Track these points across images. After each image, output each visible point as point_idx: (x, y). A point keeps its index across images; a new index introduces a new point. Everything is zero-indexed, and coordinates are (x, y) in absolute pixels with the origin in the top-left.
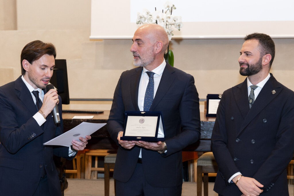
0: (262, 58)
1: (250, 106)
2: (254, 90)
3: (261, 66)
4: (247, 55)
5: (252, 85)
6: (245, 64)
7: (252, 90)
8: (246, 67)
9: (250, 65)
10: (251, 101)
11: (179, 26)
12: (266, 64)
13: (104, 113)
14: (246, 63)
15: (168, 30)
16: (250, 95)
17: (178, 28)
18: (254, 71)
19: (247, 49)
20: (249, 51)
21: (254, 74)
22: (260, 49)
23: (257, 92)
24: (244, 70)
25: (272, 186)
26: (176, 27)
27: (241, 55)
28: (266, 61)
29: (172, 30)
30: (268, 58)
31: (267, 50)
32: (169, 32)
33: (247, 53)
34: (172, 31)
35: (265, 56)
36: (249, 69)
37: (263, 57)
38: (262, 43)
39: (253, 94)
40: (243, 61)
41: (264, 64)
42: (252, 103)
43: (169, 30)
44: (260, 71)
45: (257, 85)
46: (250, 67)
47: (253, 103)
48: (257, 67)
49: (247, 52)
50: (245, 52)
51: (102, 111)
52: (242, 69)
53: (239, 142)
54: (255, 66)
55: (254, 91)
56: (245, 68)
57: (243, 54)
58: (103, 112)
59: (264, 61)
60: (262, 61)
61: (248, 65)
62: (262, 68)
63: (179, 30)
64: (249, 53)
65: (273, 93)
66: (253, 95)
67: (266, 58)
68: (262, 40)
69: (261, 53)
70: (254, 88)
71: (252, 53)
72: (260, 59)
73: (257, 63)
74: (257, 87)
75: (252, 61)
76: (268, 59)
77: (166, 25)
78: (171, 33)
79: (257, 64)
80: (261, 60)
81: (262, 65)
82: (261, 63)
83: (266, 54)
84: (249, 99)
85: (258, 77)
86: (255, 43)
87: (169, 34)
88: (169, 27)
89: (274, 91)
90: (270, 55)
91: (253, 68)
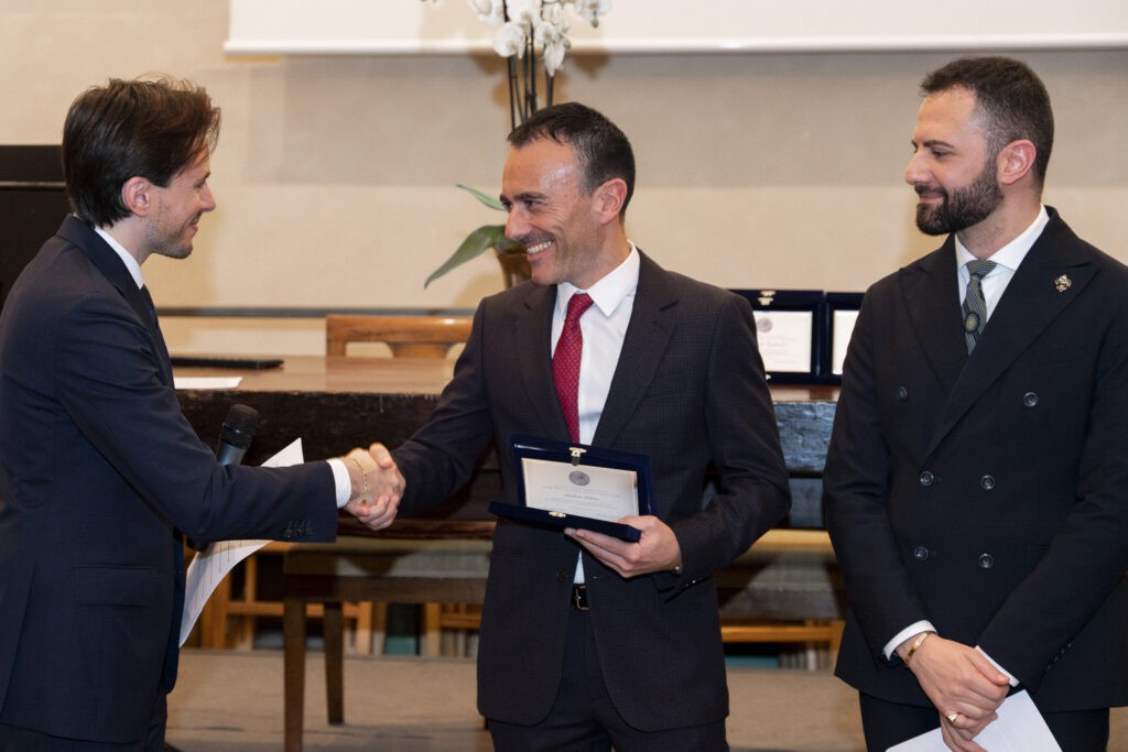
1: (971, 341)
2: (982, 277)
3: (996, 188)
4: (938, 155)
5: (972, 258)
6: (935, 190)
7: (975, 278)
8: (937, 202)
9: (951, 194)
10: (971, 323)
11: (592, 11)
13: (284, 366)
14: (935, 185)
15: (547, 24)
16: (966, 301)
17: (592, 18)
18: (970, 213)
19: (933, 130)
20: (943, 139)
21: (974, 223)
22: (981, 126)
23: (994, 289)
24: (931, 212)
26: (580, 13)
28: (1016, 166)
29: (567, 25)
30: (1021, 154)
31: (1015, 124)
32: (554, 35)
33: (937, 147)
34: (565, 31)
35: (1009, 149)
36: (950, 209)
37: (1001, 154)
38: (989, 102)
39: (978, 294)
40: (924, 178)
41: (1010, 182)
42: (975, 330)
43: (552, 27)
44: (994, 208)
45: (993, 258)
46: (950, 202)
47: (980, 330)
48: (980, 197)
49: (935, 142)
50: (927, 144)
51: (277, 358)
52: (922, 209)
53: (934, 483)
54: (971, 192)
56: (936, 208)
57: (923, 151)
58: (281, 362)
59: (1007, 170)
60: (996, 169)
61: (943, 193)
62: (1002, 198)
63: (595, 25)
64: (941, 147)
66: (979, 299)
68: (988, 87)
69: (990, 141)
70: (981, 269)
71: (952, 147)
72: (989, 162)
73: (979, 182)
74: (993, 265)
75: (958, 176)
76: (1024, 159)
77: (543, 3)
78: (561, 37)
79: (977, 183)
80: (992, 166)
81: (1000, 186)
82: (995, 177)
83: (1013, 139)
84: (964, 315)
85: (993, 230)
86: (962, 102)
87: (554, 42)
88: (552, 13)
89: (1064, 277)
90: (1027, 141)
91: (962, 203)
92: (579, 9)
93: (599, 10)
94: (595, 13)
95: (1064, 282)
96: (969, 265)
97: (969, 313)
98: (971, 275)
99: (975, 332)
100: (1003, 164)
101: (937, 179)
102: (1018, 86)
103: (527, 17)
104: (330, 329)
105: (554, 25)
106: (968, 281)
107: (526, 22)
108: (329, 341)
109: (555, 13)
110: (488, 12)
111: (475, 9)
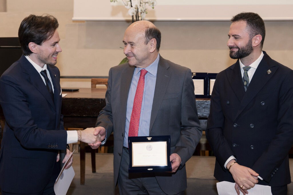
0: (251, 40)
2: (247, 71)
3: (252, 47)
4: (236, 38)
5: (244, 66)
6: (235, 47)
7: (246, 71)
8: (236, 50)
9: (240, 48)
10: (245, 83)
12: (257, 45)
14: (235, 46)
15: (141, 8)
16: (243, 77)
18: (245, 53)
19: (235, 32)
20: (237, 34)
21: (245, 56)
22: (248, 31)
23: (251, 74)
24: (234, 53)
25: (276, 171)
27: (230, 38)
28: (257, 42)
29: (146, 8)
31: (257, 30)
32: (143, 10)
33: (236, 36)
35: (255, 37)
36: (240, 53)
38: (250, 24)
39: (246, 75)
40: (232, 45)
41: (255, 46)
42: (246, 85)
44: (251, 53)
45: (250, 66)
46: (240, 50)
47: (248, 85)
48: (248, 50)
50: (233, 36)
52: (231, 52)
53: (237, 126)
54: (245, 48)
55: (247, 73)
56: (236, 52)
57: (232, 38)
58: (79, 90)
59: (254, 43)
60: (251, 42)
61: (238, 48)
62: (253, 50)
63: (153, 8)
65: (269, 73)
66: (247, 77)
67: (256, 39)
68: (250, 20)
69: (250, 35)
70: (247, 69)
71: (240, 36)
72: (250, 40)
73: (247, 45)
74: (250, 68)
75: (242, 44)
76: (259, 40)
77: (141, 3)
78: (145, 11)
79: (247, 46)
80: (250, 41)
81: (253, 47)
82: (251, 45)
83: (256, 35)
85: (250, 59)
86: (243, 24)
87: (143, 12)
88: (143, 5)
89: (269, 70)
90: (260, 35)
91: (243, 51)
92: (149, 4)
93: (154, 4)
94: (153, 5)
95: (269, 71)
96: (243, 68)
97: (244, 81)
98: (244, 71)
99: (246, 86)
100: (253, 41)
101: (236, 44)
102: (257, 20)
103: (137, 6)
104: (92, 81)
105: (143, 8)
106: (244, 72)
107: (136, 7)
108: (92, 84)
109: (143, 6)
110: (127, 5)
111: (124, 5)
